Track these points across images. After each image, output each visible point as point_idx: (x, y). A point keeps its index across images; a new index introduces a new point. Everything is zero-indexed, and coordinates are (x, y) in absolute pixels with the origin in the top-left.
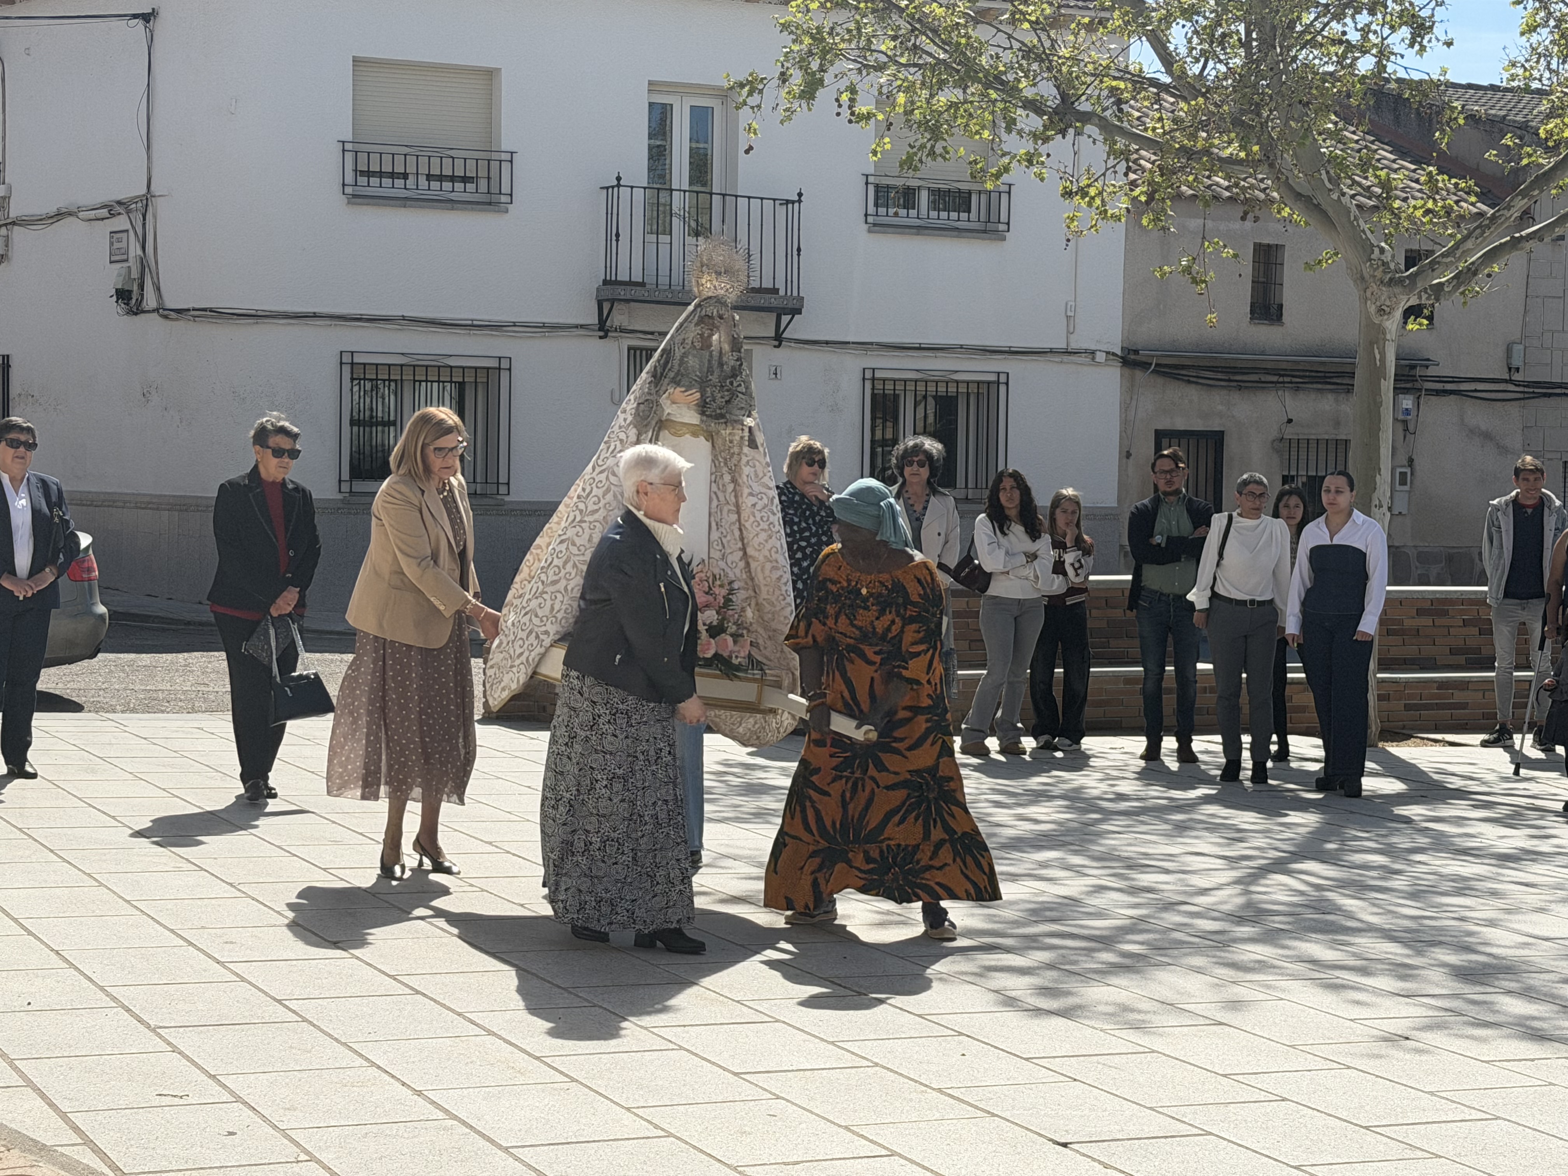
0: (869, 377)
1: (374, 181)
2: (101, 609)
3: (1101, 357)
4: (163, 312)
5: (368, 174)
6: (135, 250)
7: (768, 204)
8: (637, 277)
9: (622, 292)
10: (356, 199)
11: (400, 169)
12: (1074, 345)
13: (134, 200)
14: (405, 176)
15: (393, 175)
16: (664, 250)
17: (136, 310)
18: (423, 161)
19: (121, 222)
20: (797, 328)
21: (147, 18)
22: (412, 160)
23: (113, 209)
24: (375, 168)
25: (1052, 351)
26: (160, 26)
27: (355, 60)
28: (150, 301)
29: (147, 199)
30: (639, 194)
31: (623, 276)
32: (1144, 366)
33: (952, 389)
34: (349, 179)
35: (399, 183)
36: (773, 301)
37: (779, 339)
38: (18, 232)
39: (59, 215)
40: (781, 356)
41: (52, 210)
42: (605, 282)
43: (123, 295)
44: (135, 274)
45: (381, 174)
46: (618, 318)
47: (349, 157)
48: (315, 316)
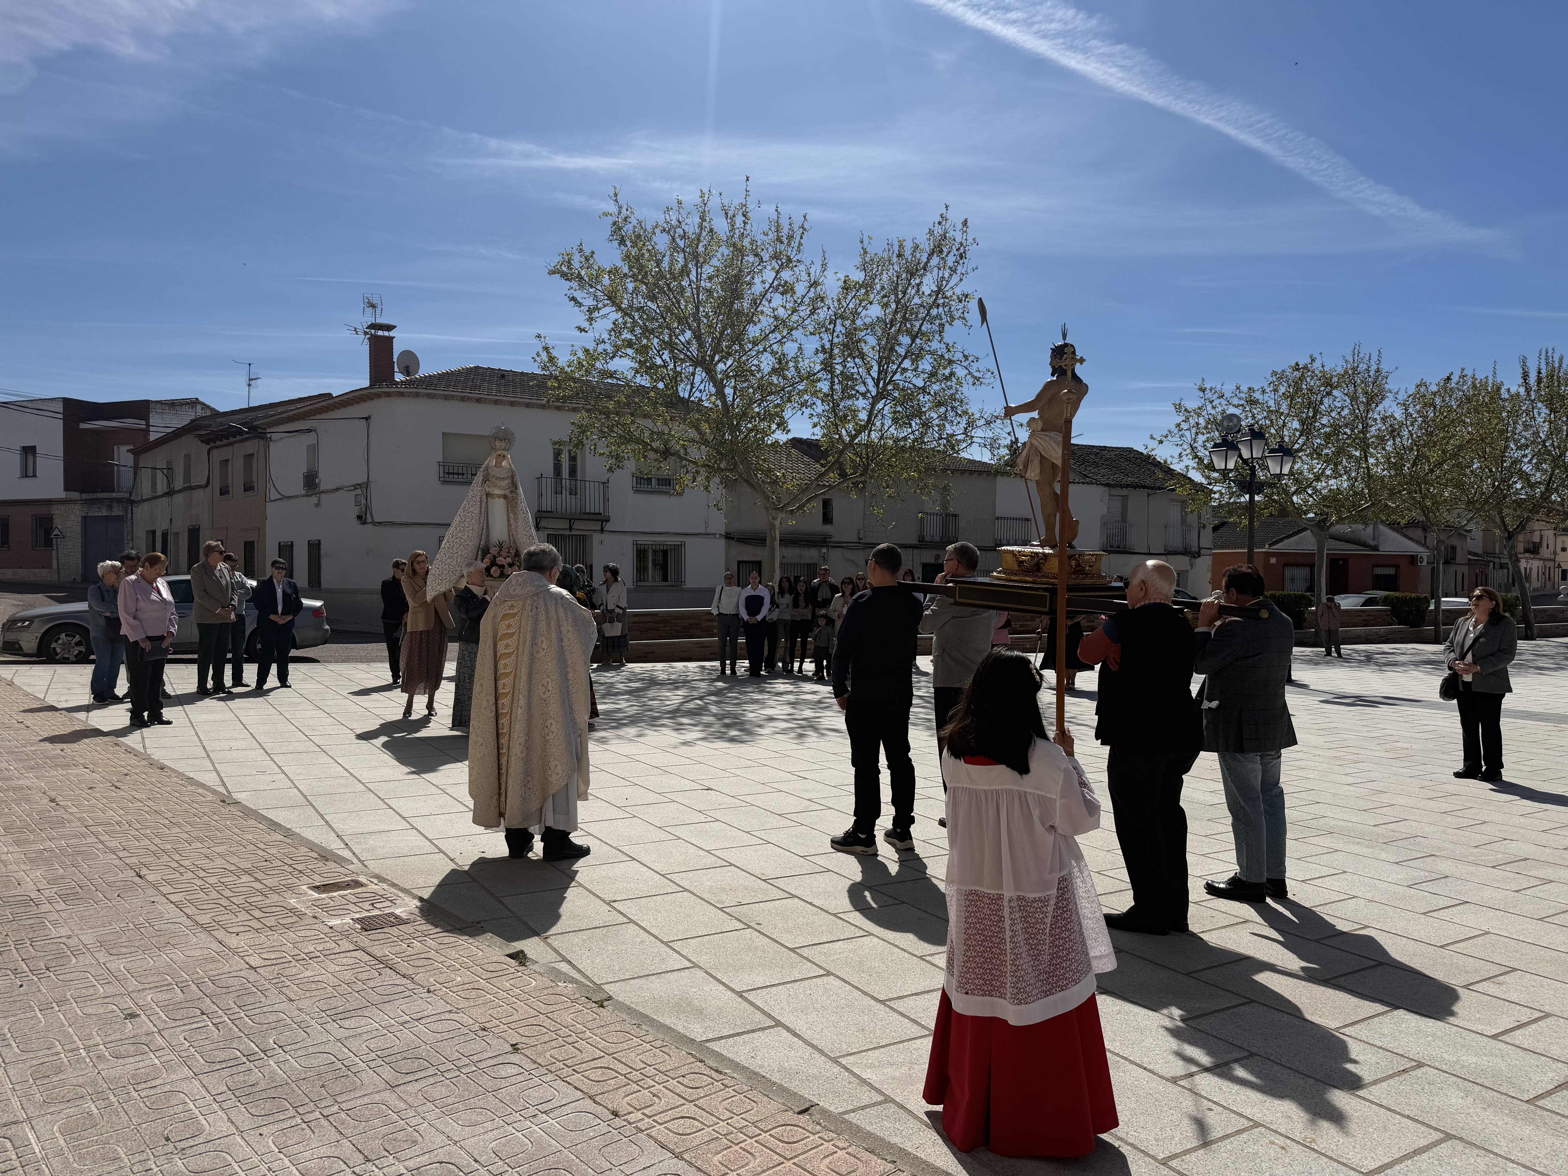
0: (636, 544)
1: (451, 476)
2: (327, 627)
3: (717, 536)
4: (374, 523)
5: (449, 473)
6: (363, 501)
7: (597, 484)
8: (549, 509)
9: (544, 515)
10: (444, 482)
11: (460, 472)
12: (708, 531)
13: (363, 484)
14: (463, 474)
15: (458, 474)
16: (559, 500)
17: (364, 523)
18: (469, 469)
19: (359, 492)
20: (608, 527)
21: (367, 419)
22: (465, 469)
23: (356, 486)
24: (451, 471)
25: (700, 534)
26: (372, 421)
27: (443, 433)
28: (369, 519)
29: (367, 483)
30: (549, 480)
31: (544, 509)
32: (733, 538)
33: (665, 547)
34: (442, 475)
35: (460, 477)
36: (599, 517)
37: (602, 530)
38: (323, 496)
39: (337, 489)
40: (603, 536)
41: (334, 487)
42: (538, 511)
43: (359, 517)
44: (363, 510)
45: (454, 474)
46: (543, 524)
47: (441, 468)
48: (429, 524)
